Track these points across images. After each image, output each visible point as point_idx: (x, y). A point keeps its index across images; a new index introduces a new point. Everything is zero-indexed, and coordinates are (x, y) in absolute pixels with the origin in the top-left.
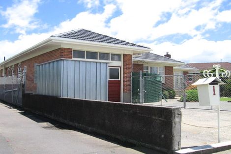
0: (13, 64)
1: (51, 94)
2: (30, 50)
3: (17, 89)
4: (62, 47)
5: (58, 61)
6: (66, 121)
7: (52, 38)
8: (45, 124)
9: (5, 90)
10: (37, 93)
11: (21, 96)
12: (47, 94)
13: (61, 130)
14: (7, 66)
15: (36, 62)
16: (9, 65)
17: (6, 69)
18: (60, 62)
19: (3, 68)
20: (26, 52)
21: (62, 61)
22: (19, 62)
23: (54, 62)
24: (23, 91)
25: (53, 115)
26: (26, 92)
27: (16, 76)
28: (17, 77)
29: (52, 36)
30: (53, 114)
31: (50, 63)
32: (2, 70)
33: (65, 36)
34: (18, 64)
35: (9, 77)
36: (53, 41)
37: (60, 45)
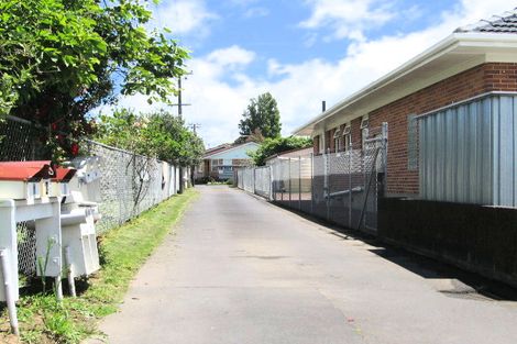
0: (347, 119)
1: (462, 198)
2: (393, 76)
3: (359, 189)
4: (488, 60)
5: (482, 99)
6: (509, 277)
7: (458, 36)
8: (447, 283)
9: (329, 190)
10: (420, 196)
11: (372, 205)
12: (450, 197)
13: (496, 302)
14: (331, 127)
15: (412, 111)
16: (337, 124)
17: (329, 134)
18: (488, 102)
19: (321, 132)
20: (381, 83)
21: (495, 101)
22: (364, 112)
23: (469, 104)
24: (381, 192)
25: (469, 259)
26: (389, 195)
27: (357, 152)
28: (363, 154)
29: (458, 31)
30: (469, 254)
31: (456, 107)
32: (318, 137)
33: (496, 27)
34: (361, 118)
35: (338, 155)
36: (462, 44)
37: (484, 55)
